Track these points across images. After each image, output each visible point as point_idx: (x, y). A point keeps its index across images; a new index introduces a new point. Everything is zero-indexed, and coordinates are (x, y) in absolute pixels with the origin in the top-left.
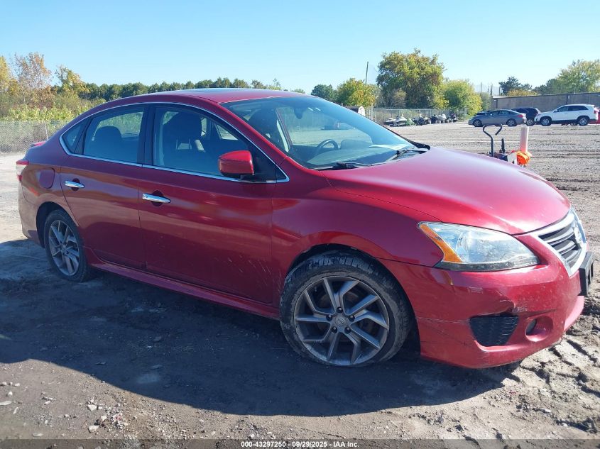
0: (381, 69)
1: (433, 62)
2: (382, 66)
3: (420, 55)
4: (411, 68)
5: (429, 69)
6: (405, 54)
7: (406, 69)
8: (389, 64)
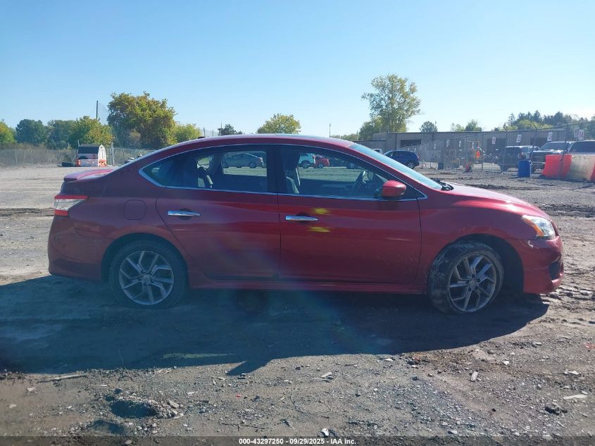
0: (110, 109)
1: (163, 105)
2: (112, 106)
3: (150, 98)
4: (143, 110)
5: (160, 112)
6: (135, 96)
7: (138, 111)
8: (120, 105)
